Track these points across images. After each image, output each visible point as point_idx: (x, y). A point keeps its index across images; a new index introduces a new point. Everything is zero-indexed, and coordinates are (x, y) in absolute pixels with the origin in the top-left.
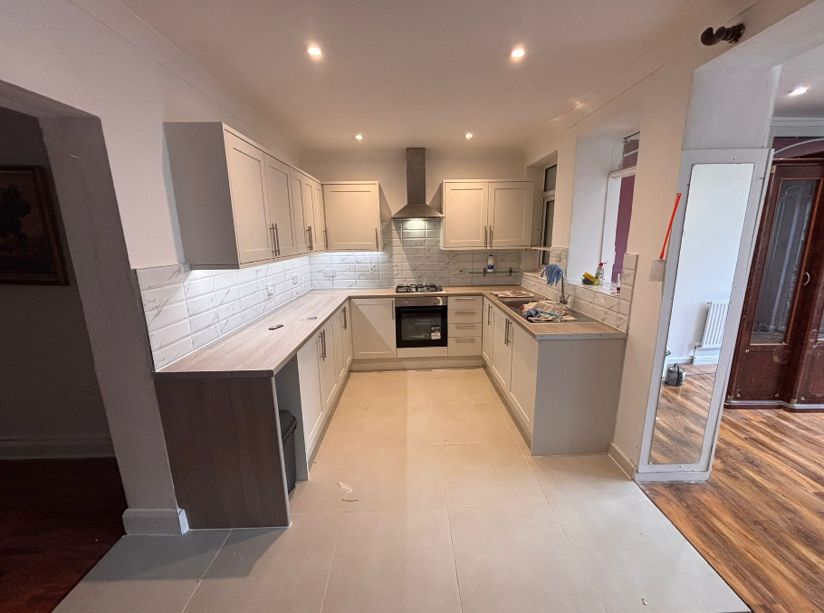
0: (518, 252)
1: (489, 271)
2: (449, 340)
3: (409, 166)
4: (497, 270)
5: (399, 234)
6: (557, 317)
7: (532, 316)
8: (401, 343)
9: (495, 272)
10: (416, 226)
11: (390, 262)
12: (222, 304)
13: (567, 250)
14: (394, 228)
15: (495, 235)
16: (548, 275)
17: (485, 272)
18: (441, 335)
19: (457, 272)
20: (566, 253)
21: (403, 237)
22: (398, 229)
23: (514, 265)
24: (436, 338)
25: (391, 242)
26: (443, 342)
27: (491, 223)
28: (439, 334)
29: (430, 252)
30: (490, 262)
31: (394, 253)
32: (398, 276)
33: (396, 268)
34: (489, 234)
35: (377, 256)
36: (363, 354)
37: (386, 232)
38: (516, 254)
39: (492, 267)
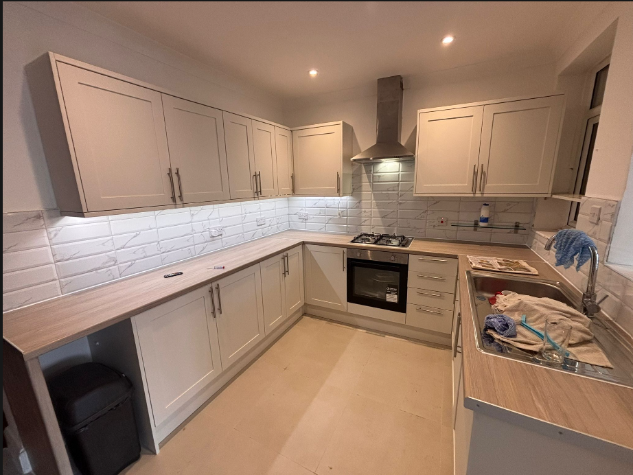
0: (533, 201)
1: (481, 224)
2: (408, 306)
3: (380, 99)
4: (496, 224)
5: (369, 177)
6: (554, 348)
7: (493, 329)
8: (352, 297)
9: (491, 227)
10: (389, 167)
11: (357, 207)
12: (123, 248)
13: (617, 206)
14: (364, 171)
15: (489, 177)
16: (559, 248)
17: (476, 225)
18: (399, 299)
19: (436, 223)
20: (613, 210)
21: (374, 181)
22: (368, 172)
23: (522, 219)
24: (392, 301)
25: (361, 186)
26: (401, 307)
27: (484, 161)
28: (396, 296)
29: (402, 198)
30: (484, 213)
31: (363, 197)
32: (365, 223)
33: (364, 215)
34: (479, 176)
35: (345, 201)
36: (316, 300)
37: (356, 177)
38: (530, 204)
39: (485, 220)
